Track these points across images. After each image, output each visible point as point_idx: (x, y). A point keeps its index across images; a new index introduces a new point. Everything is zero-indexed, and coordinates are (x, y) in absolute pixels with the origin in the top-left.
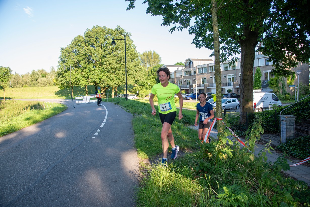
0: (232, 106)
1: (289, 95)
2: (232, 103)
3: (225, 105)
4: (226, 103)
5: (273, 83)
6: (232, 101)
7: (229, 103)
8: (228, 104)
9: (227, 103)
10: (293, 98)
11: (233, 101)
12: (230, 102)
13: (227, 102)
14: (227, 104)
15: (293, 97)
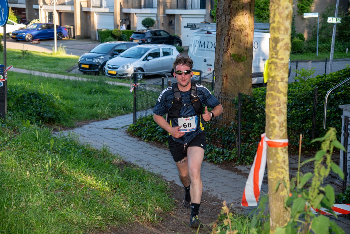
0: (162, 68)
1: (300, 38)
2: (162, 58)
3: (145, 65)
4: (146, 59)
5: (262, 6)
6: (161, 54)
7: (154, 57)
8: (153, 61)
9: (149, 58)
10: (310, 49)
11: (166, 54)
12: (155, 55)
13: (150, 55)
14: (148, 60)
15: (311, 44)
